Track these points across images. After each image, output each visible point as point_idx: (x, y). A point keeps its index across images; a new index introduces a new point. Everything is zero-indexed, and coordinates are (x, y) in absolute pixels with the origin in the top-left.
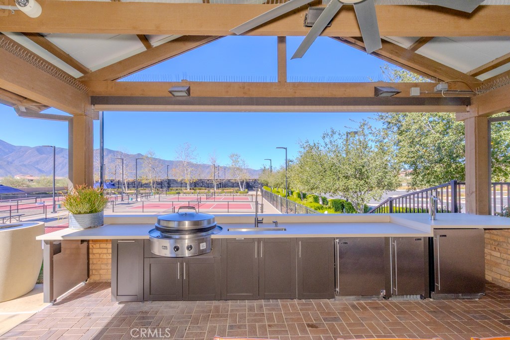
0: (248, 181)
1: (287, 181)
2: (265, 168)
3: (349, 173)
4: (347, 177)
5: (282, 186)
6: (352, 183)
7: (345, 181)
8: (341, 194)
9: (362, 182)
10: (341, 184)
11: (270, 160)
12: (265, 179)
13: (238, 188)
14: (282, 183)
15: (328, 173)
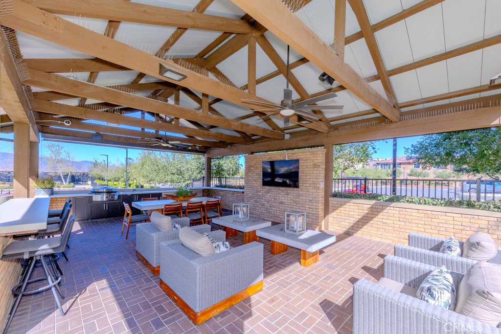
0: (74, 174)
1: (127, 175)
2: (96, 161)
3: (174, 172)
4: (173, 174)
5: (123, 179)
6: (175, 177)
7: (171, 176)
8: (169, 184)
9: (181, 177)
10: (169, 178)
11: (107, 156)
12: (98, 173)
13: (60, 182)
14: (122, 177)
15: (161, 171)
